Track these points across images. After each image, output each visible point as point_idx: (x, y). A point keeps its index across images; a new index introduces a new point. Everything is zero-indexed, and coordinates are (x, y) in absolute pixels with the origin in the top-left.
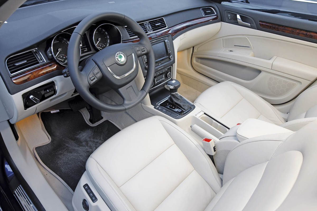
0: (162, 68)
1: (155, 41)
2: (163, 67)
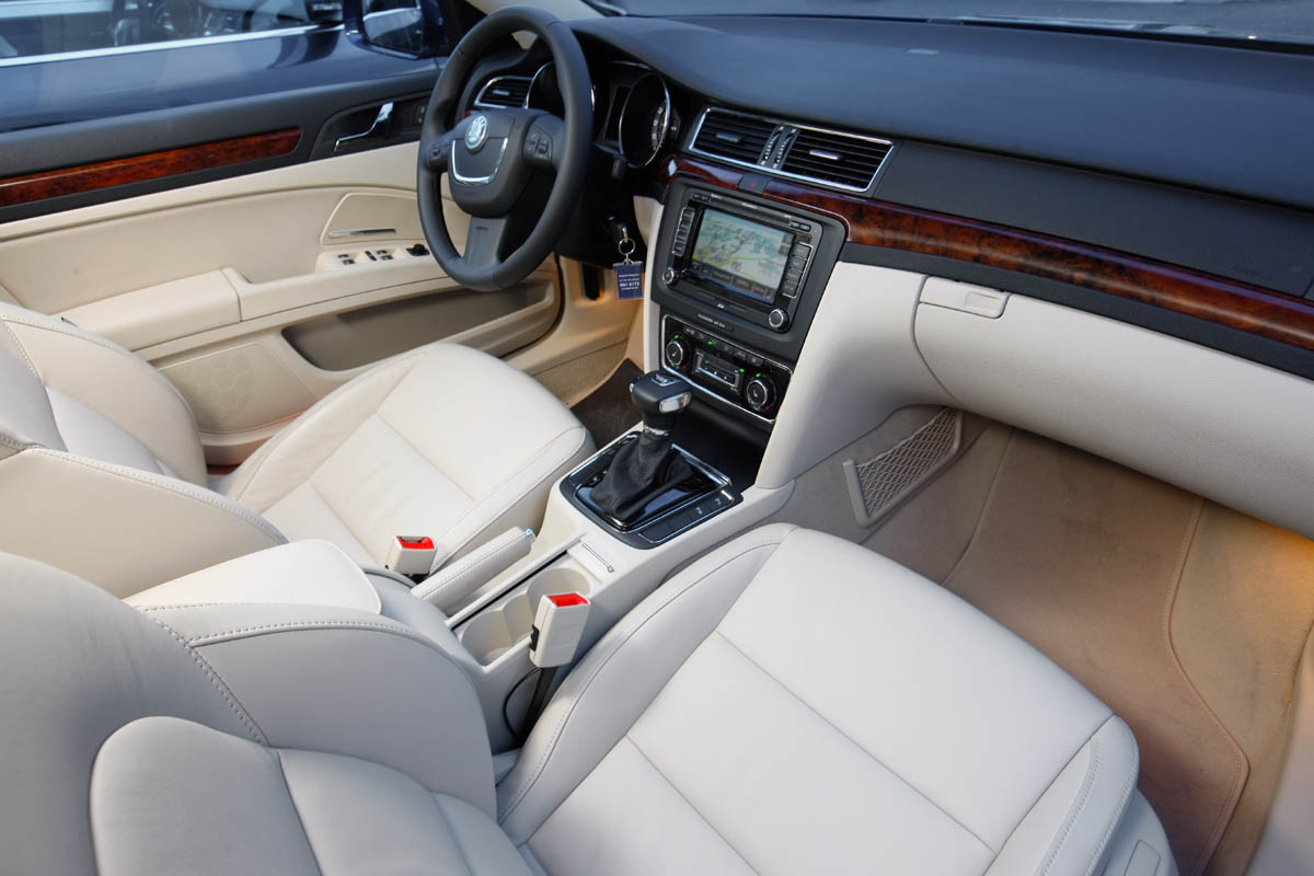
0: (716, 323)
1: (750, 206)
2: (721, 325)
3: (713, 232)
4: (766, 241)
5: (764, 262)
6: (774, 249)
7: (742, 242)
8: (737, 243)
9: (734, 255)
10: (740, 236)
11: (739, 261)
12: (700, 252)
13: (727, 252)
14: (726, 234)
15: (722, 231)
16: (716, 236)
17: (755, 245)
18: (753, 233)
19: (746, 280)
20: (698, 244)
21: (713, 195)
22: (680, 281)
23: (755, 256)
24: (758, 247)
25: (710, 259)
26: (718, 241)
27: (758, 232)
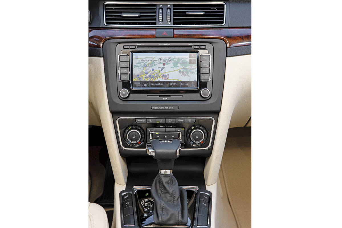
0: (166, 108)
1: (165, 44)
2: (170, 108)
3: (143, 64)
4: (179, 60)
5: (182, 70)
6: (186, 63)
7: (164, 64)
8: (162, 65)
9: (161, 72)
10: (162, 61)
11: (166, 74)
12: (138, 76)
13: (156, 72)
14: (152, 63)
15: (149, 62)
16: (145, 66)
17: (173, 63)
18: (170, 57)
19: (175, 82)
20: (134, 72)
21: (138, 44)
22: (130, 94)
23: (176, 68)
24: (175, 65)
25: (147, 78)
26: (147, 68)
27: (173, 57)
